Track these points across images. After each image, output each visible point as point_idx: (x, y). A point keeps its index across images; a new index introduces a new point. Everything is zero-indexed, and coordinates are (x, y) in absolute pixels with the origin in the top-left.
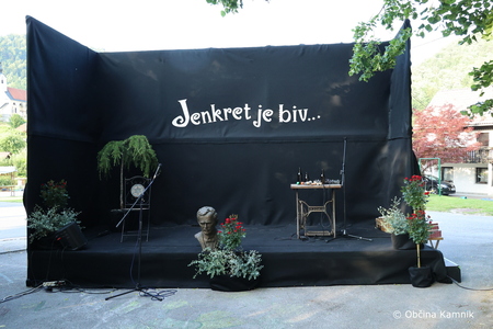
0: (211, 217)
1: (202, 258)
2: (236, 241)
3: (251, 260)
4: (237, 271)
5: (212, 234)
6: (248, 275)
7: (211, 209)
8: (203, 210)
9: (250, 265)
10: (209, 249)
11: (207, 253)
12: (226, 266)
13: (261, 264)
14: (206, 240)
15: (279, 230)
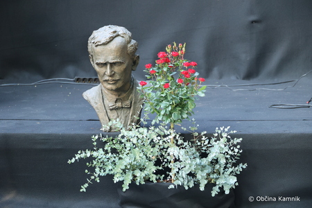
0: (123, 49)
1: (101, 145)
2: (181, 105)
3: (218, 149)
4: (184, 173)
5: (124, 89)
6: (210, 186)
7: (121, 30)
8: (102, 34)
9: (215, 162)
10: (117, 123)
11: (113, 134)
12: (158, 163)
13: (241, 159)
14: (110, 102)
15: (280, 89)
